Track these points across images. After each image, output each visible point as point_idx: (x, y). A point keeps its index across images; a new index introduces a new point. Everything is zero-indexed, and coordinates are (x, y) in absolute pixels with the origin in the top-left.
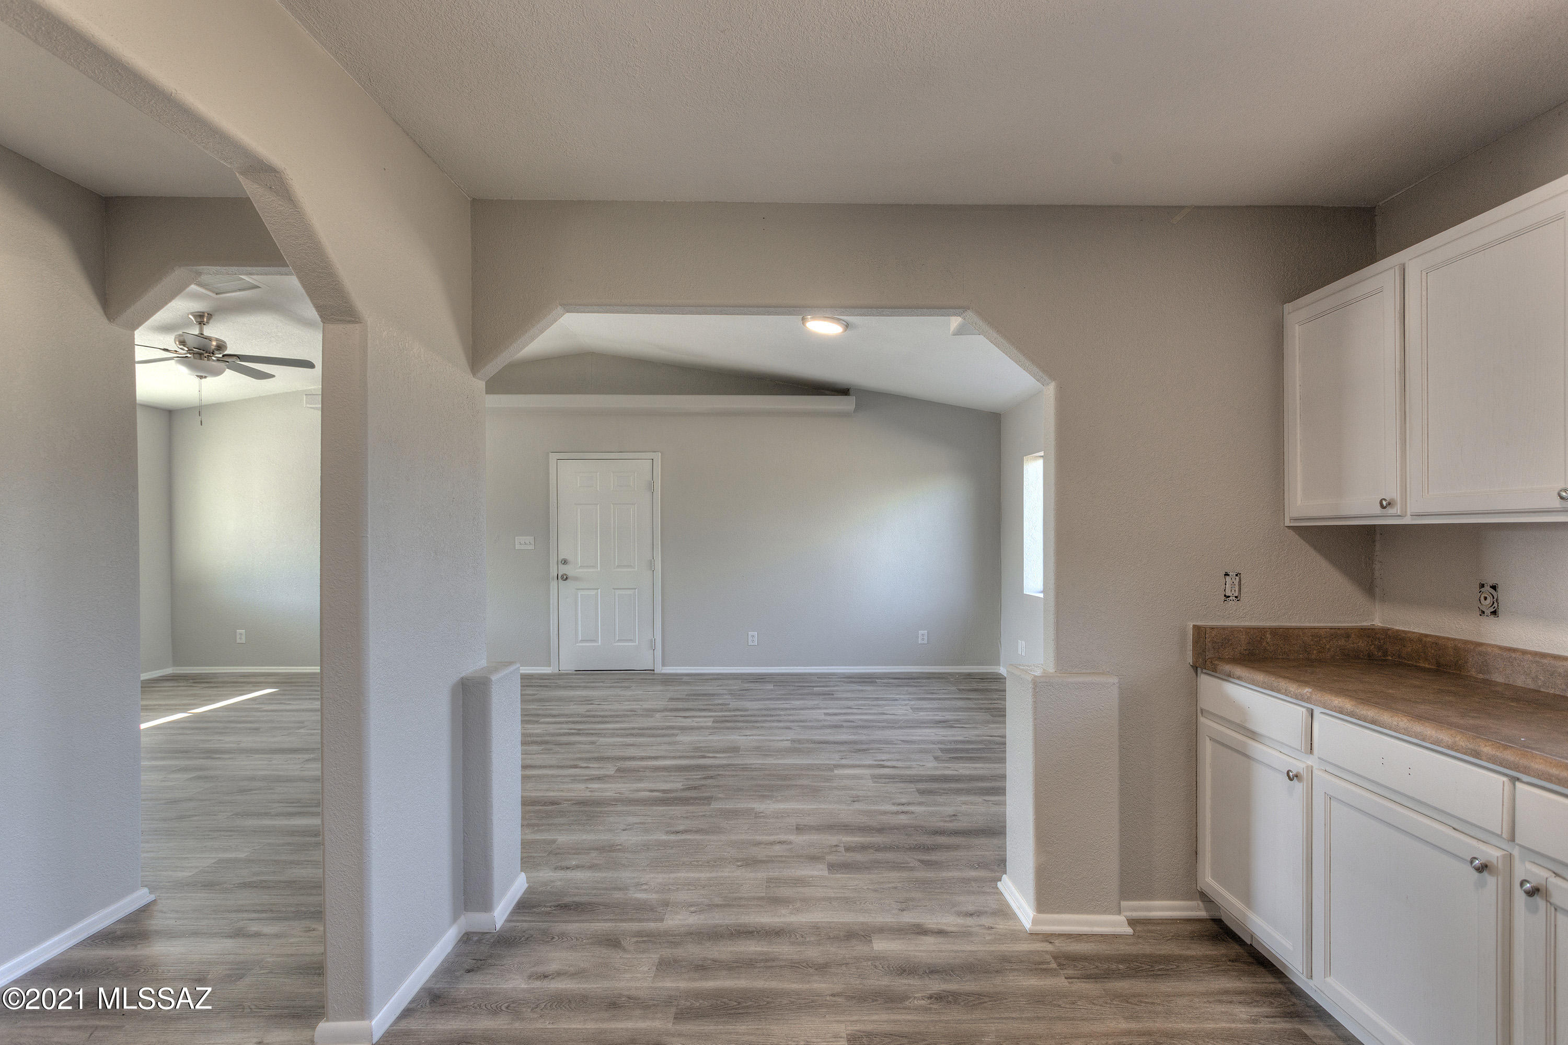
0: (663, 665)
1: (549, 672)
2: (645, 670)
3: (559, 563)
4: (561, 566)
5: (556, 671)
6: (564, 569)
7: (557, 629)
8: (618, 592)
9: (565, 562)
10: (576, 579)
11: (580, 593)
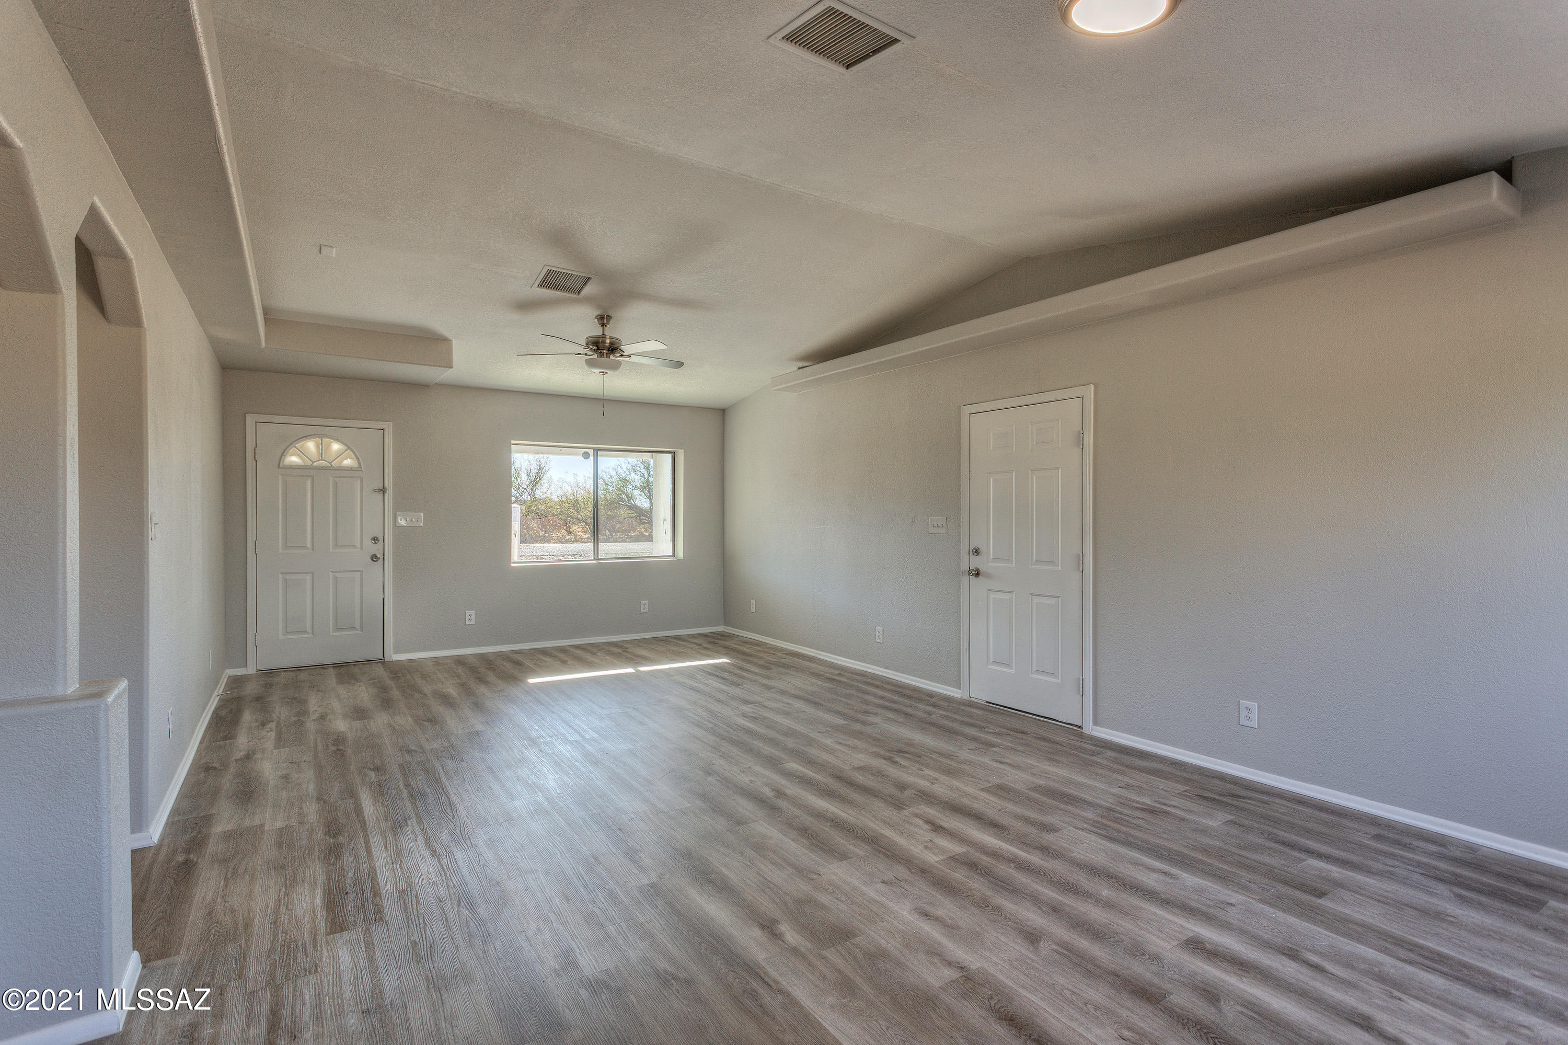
0: (1096, 722)
1: (959, 696)
2: (1071, 724)
3: (971, 553)
4: (974, 558)
5: (966, 697)
6: (976, 562)
7: (968, 641)
8: (1036, 600)
9: (977, 552)
10: (988, 576)
11: (993, 595)
